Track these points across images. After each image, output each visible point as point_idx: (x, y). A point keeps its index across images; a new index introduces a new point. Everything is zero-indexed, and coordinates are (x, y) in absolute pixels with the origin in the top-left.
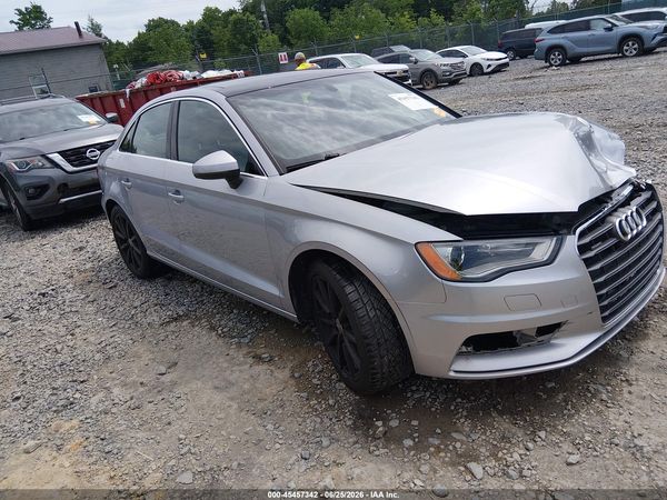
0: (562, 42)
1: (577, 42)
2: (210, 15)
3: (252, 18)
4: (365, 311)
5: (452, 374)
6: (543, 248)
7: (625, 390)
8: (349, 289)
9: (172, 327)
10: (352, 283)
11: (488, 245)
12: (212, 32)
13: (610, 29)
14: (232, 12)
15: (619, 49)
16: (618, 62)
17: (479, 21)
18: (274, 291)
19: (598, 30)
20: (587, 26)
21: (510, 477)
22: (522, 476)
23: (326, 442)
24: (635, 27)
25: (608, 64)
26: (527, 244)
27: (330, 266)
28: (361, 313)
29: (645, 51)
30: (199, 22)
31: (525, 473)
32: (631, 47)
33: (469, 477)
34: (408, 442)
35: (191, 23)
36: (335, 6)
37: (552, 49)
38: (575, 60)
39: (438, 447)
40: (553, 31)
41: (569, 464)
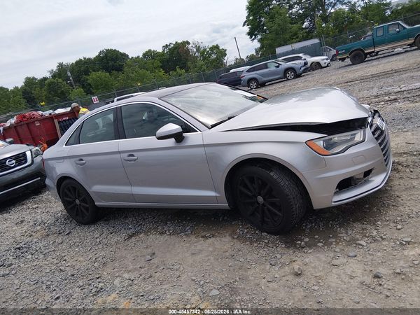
0: (254, 76)
1: (263, 75)
2: (30, 82)
3: (60, 80)
4: (284, 182)
5: (333, 204)
6: (359, 136)
7: (400, 199)
8: (272, 174)
9: (133, 239)
10: (272, 171)
11: (336, 138)
12: (33, 92)
13: (278, 67)
14: (45, 79)
15: (285, 76)
16: (286, 82)
17: (204, 70)
18: (212, 194)
19: (272, 68)
20: (266, 66)
21: (379, 241)
22: (383, 239)
23: (279, 256)
24: (290, 64)
25: (281, 84)
26: (352, 135)
27: (256, 166)
28: (282, 184)
29: (298, 76)
30: (22, 87)
31: (384, 237)
32: (290, 75)
33: (361, 247)
34: (320, 244)
35: (16, 88)
36: (113, 70)
37: (250, 80)
38: (262, 85)
39: (336, 242)
40: (249, 71)
41: (399, 229)
